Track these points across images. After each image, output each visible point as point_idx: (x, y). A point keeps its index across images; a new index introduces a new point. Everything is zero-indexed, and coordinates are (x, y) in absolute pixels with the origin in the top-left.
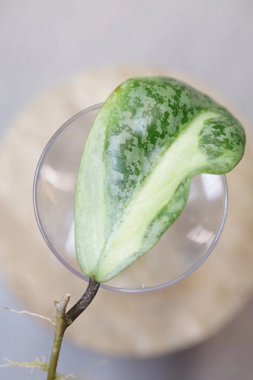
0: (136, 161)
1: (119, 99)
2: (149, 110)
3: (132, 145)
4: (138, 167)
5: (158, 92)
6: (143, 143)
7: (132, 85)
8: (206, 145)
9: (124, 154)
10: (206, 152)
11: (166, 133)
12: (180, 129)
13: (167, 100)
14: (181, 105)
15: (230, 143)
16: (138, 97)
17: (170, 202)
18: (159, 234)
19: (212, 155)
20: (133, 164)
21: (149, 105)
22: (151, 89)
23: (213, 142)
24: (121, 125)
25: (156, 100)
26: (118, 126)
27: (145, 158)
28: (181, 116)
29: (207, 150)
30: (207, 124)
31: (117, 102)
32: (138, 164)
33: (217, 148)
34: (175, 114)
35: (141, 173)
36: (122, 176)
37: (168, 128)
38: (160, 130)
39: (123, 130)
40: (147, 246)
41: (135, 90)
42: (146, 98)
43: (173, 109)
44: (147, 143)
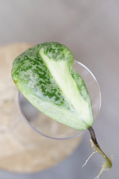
0: (51, 89)
1: (21, 83)
2: (33, 73)
3: (44, 87)
4: (54, 89)
5: (26, 66)
6: (45, 82)
7: (17, 76)
8: (57, 58)
9: (46, 92)
10: (60, 60)
11: (45, 71)
12: (45, 65)
13: (31, 65)
14: (35, 60)
15: (60, 49)
16: (24, 75)
17: (76, 83)
18: (87, 93)
19: (63, 58)
20: (52, 90)
21: (30, 72)
22: (23, 69)
23: (57, 55)
24: (34, 87)
25: (30, 69)
26: (33, 89)
27: (51, 84)
28: (39, 62)
29: (59, 59)
30: (46, 54)
31: (22, 85)
32: (52, 88)
33: (60, 55)
34: (38, 64)
35: (56, 89)
36: (54, 97)
37: (43, 69)
38: (43, 73)
39: (36, 87)
40: (89, 100)
41: (20, 75)
42: (26, 72)
43: (36, 64)
44: (45, 81)
